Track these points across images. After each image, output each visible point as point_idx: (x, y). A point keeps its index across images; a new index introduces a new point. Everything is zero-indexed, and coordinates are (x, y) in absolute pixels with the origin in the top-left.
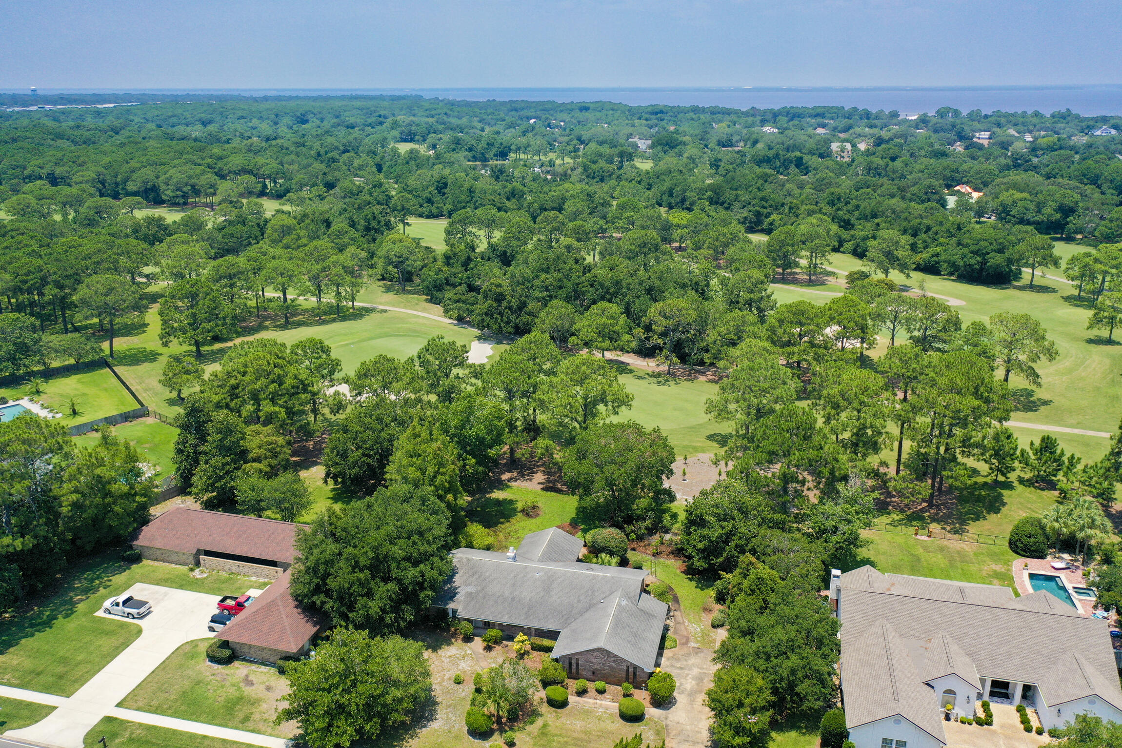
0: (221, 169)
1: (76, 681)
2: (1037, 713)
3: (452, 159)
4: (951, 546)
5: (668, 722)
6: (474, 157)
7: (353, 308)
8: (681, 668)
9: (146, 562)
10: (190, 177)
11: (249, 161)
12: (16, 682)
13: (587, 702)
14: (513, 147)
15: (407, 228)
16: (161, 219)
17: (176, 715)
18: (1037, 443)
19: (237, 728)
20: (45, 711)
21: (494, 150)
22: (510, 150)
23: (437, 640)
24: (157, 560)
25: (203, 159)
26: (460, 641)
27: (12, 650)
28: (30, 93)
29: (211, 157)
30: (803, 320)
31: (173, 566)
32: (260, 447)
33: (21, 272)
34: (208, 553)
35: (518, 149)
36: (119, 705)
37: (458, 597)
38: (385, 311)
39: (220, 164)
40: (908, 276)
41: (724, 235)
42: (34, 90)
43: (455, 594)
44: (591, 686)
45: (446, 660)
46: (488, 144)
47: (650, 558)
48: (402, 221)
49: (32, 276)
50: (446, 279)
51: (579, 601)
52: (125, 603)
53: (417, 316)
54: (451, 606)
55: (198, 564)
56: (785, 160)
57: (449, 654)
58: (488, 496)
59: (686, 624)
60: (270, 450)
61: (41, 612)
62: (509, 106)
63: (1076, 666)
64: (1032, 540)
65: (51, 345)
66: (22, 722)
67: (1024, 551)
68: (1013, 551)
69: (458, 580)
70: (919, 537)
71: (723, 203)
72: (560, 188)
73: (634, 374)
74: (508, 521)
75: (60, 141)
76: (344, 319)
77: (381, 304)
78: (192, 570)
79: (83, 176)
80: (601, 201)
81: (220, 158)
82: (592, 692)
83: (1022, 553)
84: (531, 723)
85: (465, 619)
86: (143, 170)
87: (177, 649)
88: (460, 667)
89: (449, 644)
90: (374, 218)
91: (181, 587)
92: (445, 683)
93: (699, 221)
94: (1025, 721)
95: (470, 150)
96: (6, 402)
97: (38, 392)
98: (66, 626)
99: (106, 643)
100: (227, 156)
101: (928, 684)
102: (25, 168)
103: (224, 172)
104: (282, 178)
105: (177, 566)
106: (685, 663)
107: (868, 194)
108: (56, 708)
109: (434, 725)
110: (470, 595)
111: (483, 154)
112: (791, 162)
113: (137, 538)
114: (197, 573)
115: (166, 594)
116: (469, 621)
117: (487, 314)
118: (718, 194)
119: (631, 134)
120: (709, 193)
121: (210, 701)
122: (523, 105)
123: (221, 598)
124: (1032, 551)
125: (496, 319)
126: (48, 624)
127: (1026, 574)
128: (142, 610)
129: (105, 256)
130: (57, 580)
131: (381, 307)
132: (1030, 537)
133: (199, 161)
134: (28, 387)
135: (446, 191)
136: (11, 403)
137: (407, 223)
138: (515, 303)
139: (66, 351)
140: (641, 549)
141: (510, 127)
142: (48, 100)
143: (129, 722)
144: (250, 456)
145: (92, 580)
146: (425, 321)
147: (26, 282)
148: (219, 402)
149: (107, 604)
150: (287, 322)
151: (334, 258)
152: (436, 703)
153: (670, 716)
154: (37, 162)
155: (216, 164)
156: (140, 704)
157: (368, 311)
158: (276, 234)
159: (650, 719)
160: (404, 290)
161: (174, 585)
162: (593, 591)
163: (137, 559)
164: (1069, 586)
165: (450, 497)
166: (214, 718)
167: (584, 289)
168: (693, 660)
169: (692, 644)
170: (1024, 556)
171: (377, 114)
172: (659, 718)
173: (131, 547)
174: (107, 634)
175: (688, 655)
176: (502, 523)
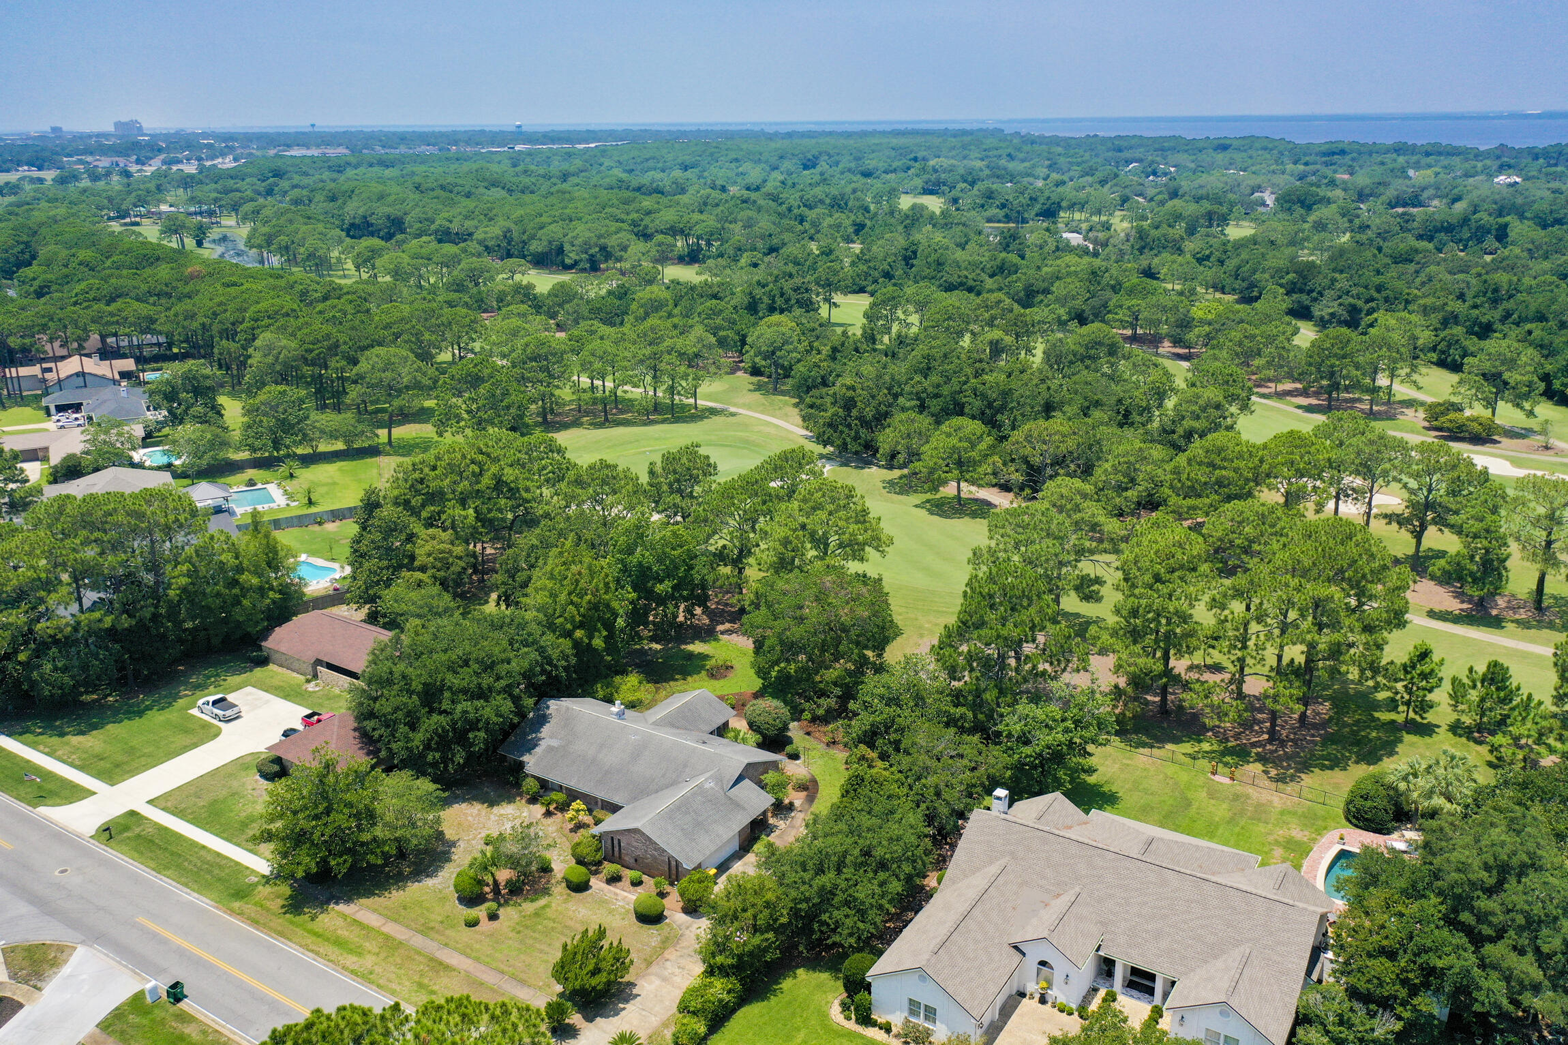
0: (646, 227)
1: (128, 772)
3: (964, 219)
4: (1258, 797)
5: (683, 933)
6: (1006, 216)
7: (696, 408)
9: (272, 667)
10: (599, 237)
11: (682, 217)
12: (77, 763)
13: (613, 892)
14: (1064, 204)
15: (834, 310)
16: (530, 287)
17: (196, 821)
18: (1481, 669)
19: (238, 845)
20: (84, 793)
21: (1037, 207)
22: (1060, 207)
23: (499, 796)
24: (281, 666)
25: (628, 214)
26: (523, 801)
27: (94, 732)
28: (514, 129)
29: (637, 212)
30: (1218, 462)
31: (295, 675)
33: (307, 340)
34: (331, 667)
35: (1071, 207)
36: (150, 802)
37: (537, 750)
38: (733, 415)
39: (647, 220)
40: (1531, 414)
41: (1253, 337)
42: (519, 127)
43: (536, 745)
44: (629, 874)
45: (494, 818)
46: (1031, 199)
47: (821, 746)
48: (828, 300)
49: (320, 345)
50: (823, 378)
51: (663, 776)
52: (215, 703)
53: (768, 424)
54: (525, 758)
55: (315, 676)
56: (1478, 228)
57: (502, 812)
58: (683, 647)
60: (441, 560)
61: (143, 701)
62: (1109, 145)
63: (1236, 963)
64: (1369, 804)
65: (317, 424)
66: (59, 801)
67: (1357, 819)
68: (1345, 816)
69: (546, 730)
70: (1217, 778)
71: (1312, 291)
72: (1058, 262)
74: (684, 679)
75: (493, 189)
76: (677, 420)
77: (735, 405)
78: (308, 681)
79: (486, 233)
80: (1112, 282)
81: (649, 213)
82: (626, 883)
83: (1354, 821)
84: (532, 901)
85: (533, 776)
86: (552, 227)
87: (239, 758)
88: (503, 828)
89: (509, 802)
90: (782, 295)
91: (286, 697)
93: (1232, 316)
95: (1003, 206)
96: (254, 484)
97: (291, 476)
98: (156, 718)
99: (181, 740)
100: (659, 211)
101: (1016, 948)
102: (433, 222)
103: (649, 231)
104: (718, 239)
105: (298, 675)
107: (1551, 283)
108: (95, 793)
109: (429, 882)
110: (550, 749)
111: (1018, 212)
112: (1489, 232)
113: (266, 639)
114: (311, 687)
115: (267, 702)
116: (538, 779)
117: (830, 425)
118: (1305, 278)
119: (1259, 187)
120: (1291, 276)
121: (232, 815)
122: (1133, 142)
123: (309, 712)
124: (1367, 820)
125: (842, 432)
126: (140, 714)
127: (1335, 850)
128: (228, 713)
129: (408, 326)
130: (177, 672)
131: (733, 409)
132: (1366, 799)
133: (624, 217)
134: (283, 469)
135: (915, 262)
136: (259, 486)
137: (835, 304)
138: (869, 413)
139: (333, 435)
140: (817, 734)
141: (1087, 174)
142: (529, 138)
143: (147, 819)
144: (416, 563)
145: (209, 678)
146: (772, 431)
147: (311, 351)
148: (397, 498)
149: (200, 702)
150: (607, 420)
151: (668, 343)
152: (449, 860)
154: (446, 215)
155: (642, 220)
156: (169, 804)
157: (713, 412)
158: (642, 310)
159: (669, 924)
160: (775, 389)
161: (281, 694)
163: (263, 662)
165: (579, 634)
166: (223, 832)
167: (964, 400)
170: (1356, 826)
171: (912, 156)
172: (679, 926)
173: (260, 648)
174: (189, 731)
176: (675, 680)
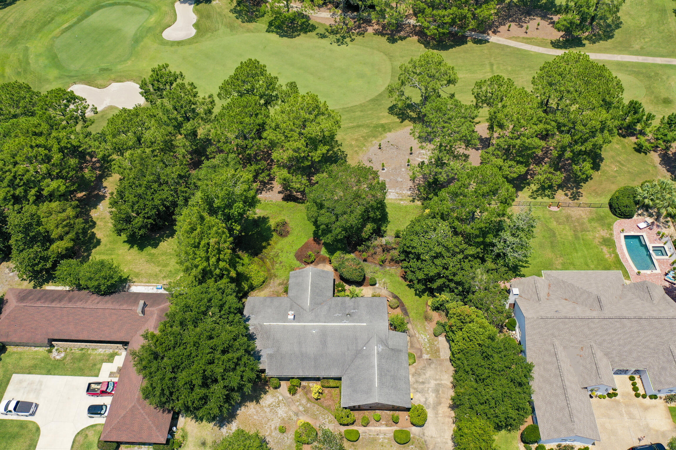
2: (641, 379)
4: (572, 214)
5: (426, 438)
8: (423, 383)
9: (10, 349)
13: (370, 431)
23: (255, 391)
24: (17, 345)
26: (271, 389)
31: (34, 349)
32: (57, 227)
37: (263, 359)
43: (259, 356)
44: (372, 416)
45: (267, 410)
47: (379, 268)
51: (348, 349)
52: (15, 408)
55: (52, 346)
57: (268, 403)
59: (417, 336)
63: (671, 357)
68: (612, 213)
69: (258, 344)
70: (552, 209)
73: (317, 31)
74: (269, 244)
78: (50, 351)
82: (372, 422)
87: (74, 442)
88: (279, 416)
91: (49, 372)
92: (273, 434)
94: (635, 389)
101: (584, 388)
105: (37, 349)
106: (424, 377)
114: (56, 355)
127: (622, 235)
140: (370, 259)
144: (52, 236)
153: (425, 431)
159: (414, 438)
161: (43, 372)
162: (356, 339)
164: (650, 246)
168: (429, 373)
169: (426, 356)
170: (620, 217)
172: (419, 436)
174: (14, 438)
175: (424, 368)
176: (265, 247)
